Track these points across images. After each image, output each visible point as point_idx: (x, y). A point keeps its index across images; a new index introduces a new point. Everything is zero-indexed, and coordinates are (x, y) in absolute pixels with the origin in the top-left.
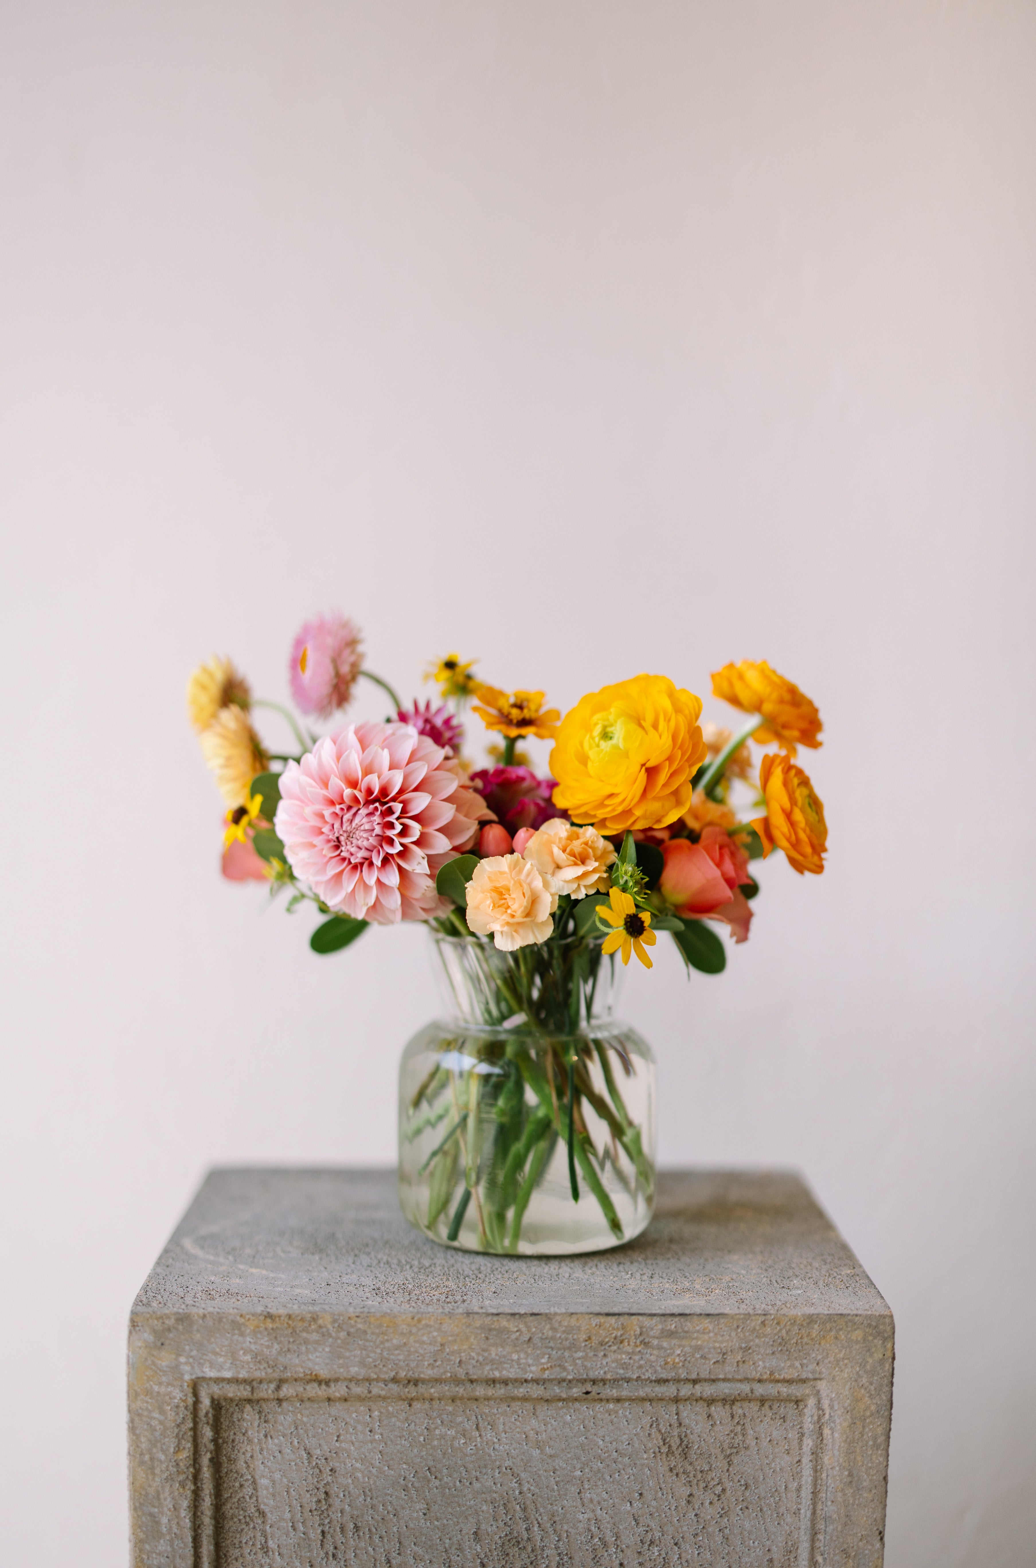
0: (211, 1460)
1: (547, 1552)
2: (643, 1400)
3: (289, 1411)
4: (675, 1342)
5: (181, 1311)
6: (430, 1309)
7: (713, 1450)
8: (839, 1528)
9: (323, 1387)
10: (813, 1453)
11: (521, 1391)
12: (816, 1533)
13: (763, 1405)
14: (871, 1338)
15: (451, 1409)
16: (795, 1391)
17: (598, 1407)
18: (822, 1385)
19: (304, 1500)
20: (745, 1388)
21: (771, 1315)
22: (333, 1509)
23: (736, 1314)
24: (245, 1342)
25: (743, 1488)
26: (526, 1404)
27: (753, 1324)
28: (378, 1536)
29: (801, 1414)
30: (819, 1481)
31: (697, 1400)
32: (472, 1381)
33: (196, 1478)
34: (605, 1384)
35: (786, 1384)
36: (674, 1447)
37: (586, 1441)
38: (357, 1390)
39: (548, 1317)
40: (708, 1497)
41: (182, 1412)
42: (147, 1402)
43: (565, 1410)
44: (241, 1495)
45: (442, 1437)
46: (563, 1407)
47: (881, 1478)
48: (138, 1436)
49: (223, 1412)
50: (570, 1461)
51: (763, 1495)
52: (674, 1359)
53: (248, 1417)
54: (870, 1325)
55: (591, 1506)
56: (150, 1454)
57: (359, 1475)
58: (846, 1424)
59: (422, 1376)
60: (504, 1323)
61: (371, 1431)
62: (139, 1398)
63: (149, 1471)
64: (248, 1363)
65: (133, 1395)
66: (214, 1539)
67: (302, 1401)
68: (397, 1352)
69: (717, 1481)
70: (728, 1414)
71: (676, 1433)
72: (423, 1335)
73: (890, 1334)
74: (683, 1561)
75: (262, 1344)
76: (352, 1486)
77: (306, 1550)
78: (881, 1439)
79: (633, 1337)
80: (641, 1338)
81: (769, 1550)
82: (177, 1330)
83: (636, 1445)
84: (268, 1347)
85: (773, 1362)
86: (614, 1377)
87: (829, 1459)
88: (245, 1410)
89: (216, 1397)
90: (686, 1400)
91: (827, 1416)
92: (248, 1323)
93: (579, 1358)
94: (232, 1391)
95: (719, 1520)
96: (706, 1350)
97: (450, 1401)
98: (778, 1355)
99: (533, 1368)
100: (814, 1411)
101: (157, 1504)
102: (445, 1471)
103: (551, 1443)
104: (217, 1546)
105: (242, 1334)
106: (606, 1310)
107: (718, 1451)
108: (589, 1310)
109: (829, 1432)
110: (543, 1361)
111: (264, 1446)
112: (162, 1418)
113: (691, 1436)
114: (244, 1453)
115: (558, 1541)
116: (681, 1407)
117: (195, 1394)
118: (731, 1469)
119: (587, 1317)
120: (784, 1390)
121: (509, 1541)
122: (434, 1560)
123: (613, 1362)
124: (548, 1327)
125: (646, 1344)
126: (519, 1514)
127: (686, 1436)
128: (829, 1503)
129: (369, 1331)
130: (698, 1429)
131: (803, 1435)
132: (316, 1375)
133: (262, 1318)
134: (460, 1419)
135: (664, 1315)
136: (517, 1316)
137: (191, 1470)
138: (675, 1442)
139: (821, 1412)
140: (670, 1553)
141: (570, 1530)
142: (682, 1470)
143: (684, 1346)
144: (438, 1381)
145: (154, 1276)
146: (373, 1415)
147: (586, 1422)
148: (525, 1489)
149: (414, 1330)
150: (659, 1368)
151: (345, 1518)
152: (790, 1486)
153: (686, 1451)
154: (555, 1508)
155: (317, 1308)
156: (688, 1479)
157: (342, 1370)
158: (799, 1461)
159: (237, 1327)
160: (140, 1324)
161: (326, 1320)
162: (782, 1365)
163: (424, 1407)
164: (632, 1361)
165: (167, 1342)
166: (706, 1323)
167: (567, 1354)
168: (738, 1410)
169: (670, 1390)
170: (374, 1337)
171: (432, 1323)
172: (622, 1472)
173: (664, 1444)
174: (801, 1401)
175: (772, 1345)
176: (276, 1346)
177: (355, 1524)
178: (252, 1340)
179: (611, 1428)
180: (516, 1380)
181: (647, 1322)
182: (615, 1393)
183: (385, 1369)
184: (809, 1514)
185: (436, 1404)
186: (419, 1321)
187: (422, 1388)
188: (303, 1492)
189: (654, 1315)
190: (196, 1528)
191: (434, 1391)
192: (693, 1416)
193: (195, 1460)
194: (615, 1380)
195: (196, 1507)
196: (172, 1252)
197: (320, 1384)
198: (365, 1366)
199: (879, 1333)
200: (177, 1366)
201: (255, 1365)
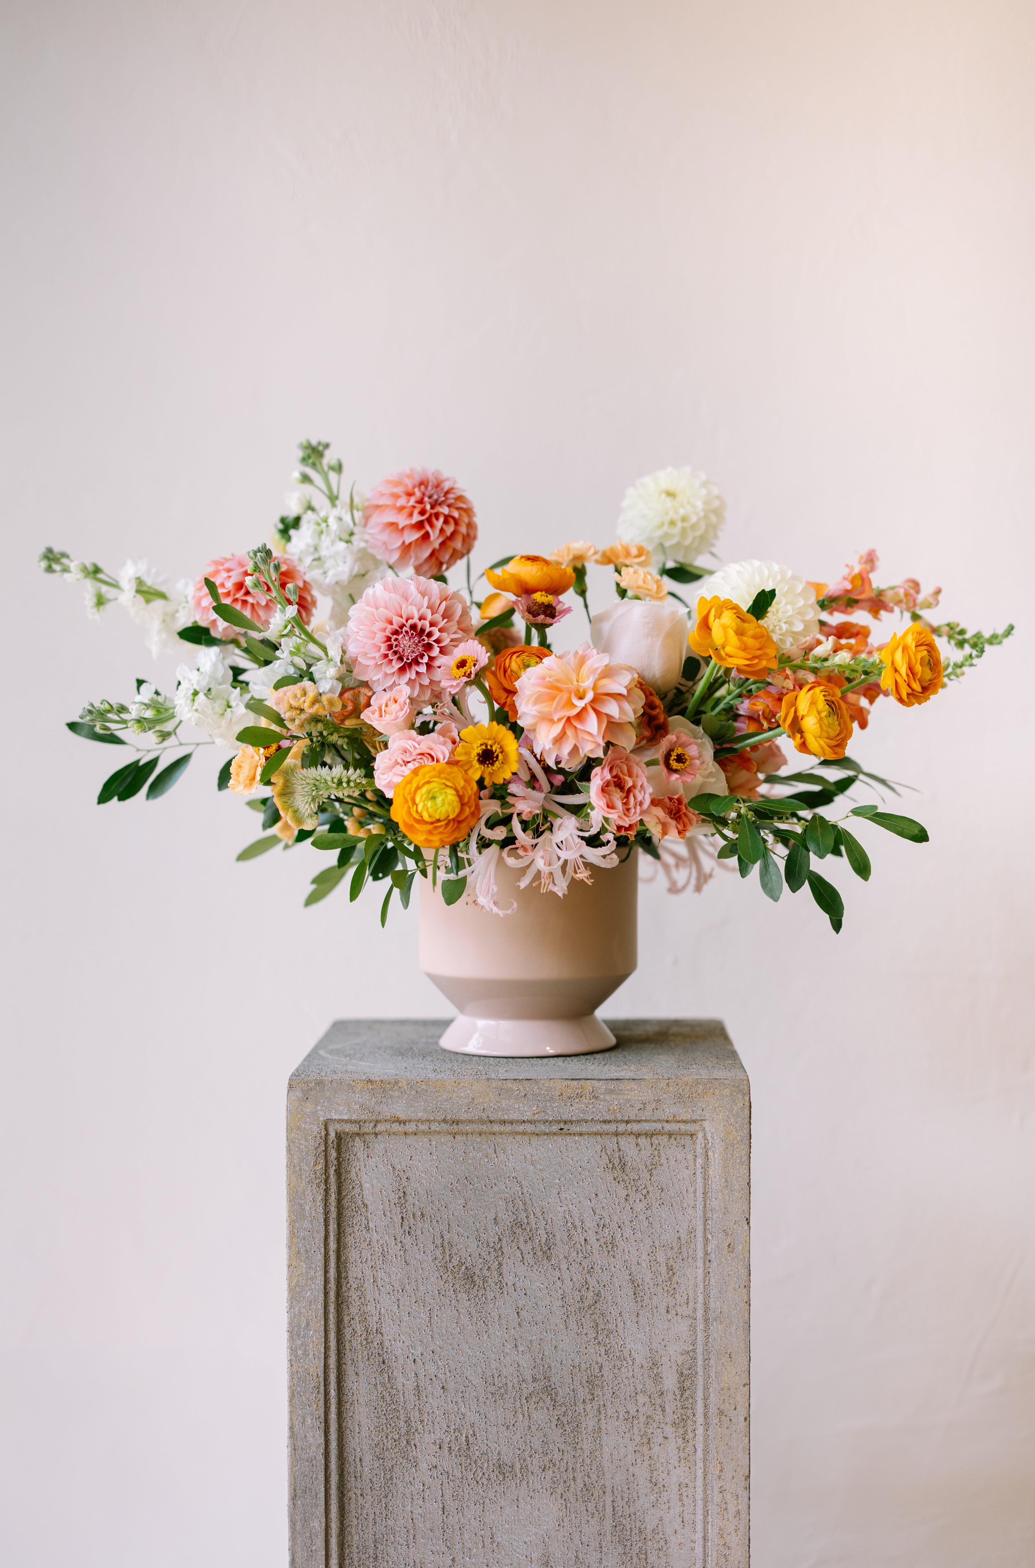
0: (335, 1171)
1: (539, 1232)
2: (596, 1134)
3: (382, 1141)
4: (614, 1096)
5: (318, 1079)
6: (465, 1077)
7: (640, 1166)
8: (721, 1216)
9: (402, 1125)
10: (702, 1168)
11: (521, 1128)
12: (707, 1220)
13: (670, 1137)
14: (735, 1094)
15: (479, 1140)
16: (690, 1128)
17: (568, 1138)
18: (706, 1124)
19: (391, 1197)
20: (659, 1126)
22: (408, 1203)
23: (651, 1079)
24: (355, 1097)
25: (660, 1191)
26: (524, 1137)
27: (662, 1085)
28: (435, 1221)
29: (694, 1143)
30: (707, 1186)
31: (629, 1134)
32: (491, 1122)
33: (326, 1181)
34: (572, 1124)
35: (684, 1124)
36: (616, 1165)
37: (561, 1160)
38: (423, 1127)
39: (536, 1081)
40: (639, 1196)
41: (318, 1140)
42: (298, 1134)
43: (548, 1141)
44: (353, 1194)
45: (474, 1158)
46: (547, 1139)
47: (746, 1184)
48: (292, 1155)
49: (343, 1141)
50: (552, 1173)
51: (673, 1195)
52: (614, 1108)
53: (357, 1145)
54: (734, 1086)
55: (566, 1202)
56: (299, 1166)
57: (424, 1182)
58: (722, 1149)
59: (461, 1118)
60: (510, 1085)
61: (430, 1154)
62: (293, 1132)
63: (298, 1177)
64: (357, 1110)
65: (289, 1130)
66: (337, 1221)
67: (390, 1135)
68: (446, 1103)
69: (643, 1186)
70: (649, 1143)
71: (617, 1156)
72: (461, 1093)
73: (747, 1091)
74: (624, 1238)
75: (365, 1099)
76: (420, 1189)
77: (392, 1229)
78: (745, 1158)
79: (588, 1094)
80: (593, 1094)
81: (678, 1231)
82: (316, 1090)
83: (593, 1163)
84: (369, 1100)
85: (674, 1109)
86: (577, 1119)
87: (713, 1172)
88: (356, 1140)
89: (338, 1131)
90: (622, 1134)
91: (710, 1144)
92: (357, 1085)
93: (556, 1107)
94: (347, 1128)
95: (645, 1211)
96: (633, 1102)
97: (478, 1135)
98: (678, 1105)
99: (528, 1114)
100: (702, 1140)
101: (303, 1198)
102: (476, 1179)
103: (541, 1162)
104: (339, 1225)
105: (354, 1092)
106: (572, 1078)
107: (644, 1167)
108: (562, 1077)
109: (712, 1154)
110: (534, 1108)
111: (367, 1163)
112: (307, 1144)
113: (627, 1157)
114: (355, 1167)
115: (546, 1224)
116: (620, 1139)
117: (326, 1129)
118: (652, 1179)
119: (560, 1081)
120: (683, 1127)
121: (516, 1224)
122: (470, 1236)
123: (576, 1109)
124: (536, 1087)
125: (596, 1098)
126: (522, 1207)
127: (623, 1157)
128: (714, 1200)
129: (429, 1090)
130: (630, 1153)
131: (696, 1156)
132: (397, 1118)
133: (366, 1082)
134: (484, 1147)
135: (606, 1080)
137: (324, 1176)
138: (616, 1161)
139: (706, 1141)
140: (616, 1232)
141: (553, 1218)
142: (621, 1179)
143: (619, 1099)
144: (471, 1121)
145: (302, 1065)
146: (432, 1144)
147: (562, 1148)
148: (525, 1191)
149: (456, 1090)
150: (605, 1113)
151: (415, 1209)
152: (689, 1189)
153: (623, 1166)
154: (544, 1203)
155: (398, 1077)
156: (625, 1185)
157: (413, 1115)
158: (695, 1173)
159: (351, 1088)
160: (294, 1087)
161: (403, 1084)
162: (681, 1111)
163: (462, 1139)
164: (588, 1109)
165: (310, 1097)
166: (633, 1084)
167: (548, 1104)
168: (655, 1140)
169: (612, 1128)
170: (432, 1094)
171: (466, 1085)
172: (584, 1180)
173: (610, 1162)
174: (694, 1134)
175: (674, 1099)
176: (374, 1099)
177: (422, 1213)
178: (359, 1096)
179: (577, 1152)
180: (518, 1121)
181: (596, 1084)
182: (578, 1129)
183: (438, 1114)
184: (701, 1208)
185: (470, 1136)
186: (459, 1084)
187: (461, 1127)
188: (390, 1192)
189: (601, 1080)
190: (326, 1213)
191: (469, 1128)
192: (627, 1145)
193: (326, 1170)
194: (578, 1121)
195: (326, 1200)
196: (313, 1055)
197: (400, 1124)
198: (427, 1112)
199: (740, 1091)
200: (316, 1112)
201: (361, 1111)
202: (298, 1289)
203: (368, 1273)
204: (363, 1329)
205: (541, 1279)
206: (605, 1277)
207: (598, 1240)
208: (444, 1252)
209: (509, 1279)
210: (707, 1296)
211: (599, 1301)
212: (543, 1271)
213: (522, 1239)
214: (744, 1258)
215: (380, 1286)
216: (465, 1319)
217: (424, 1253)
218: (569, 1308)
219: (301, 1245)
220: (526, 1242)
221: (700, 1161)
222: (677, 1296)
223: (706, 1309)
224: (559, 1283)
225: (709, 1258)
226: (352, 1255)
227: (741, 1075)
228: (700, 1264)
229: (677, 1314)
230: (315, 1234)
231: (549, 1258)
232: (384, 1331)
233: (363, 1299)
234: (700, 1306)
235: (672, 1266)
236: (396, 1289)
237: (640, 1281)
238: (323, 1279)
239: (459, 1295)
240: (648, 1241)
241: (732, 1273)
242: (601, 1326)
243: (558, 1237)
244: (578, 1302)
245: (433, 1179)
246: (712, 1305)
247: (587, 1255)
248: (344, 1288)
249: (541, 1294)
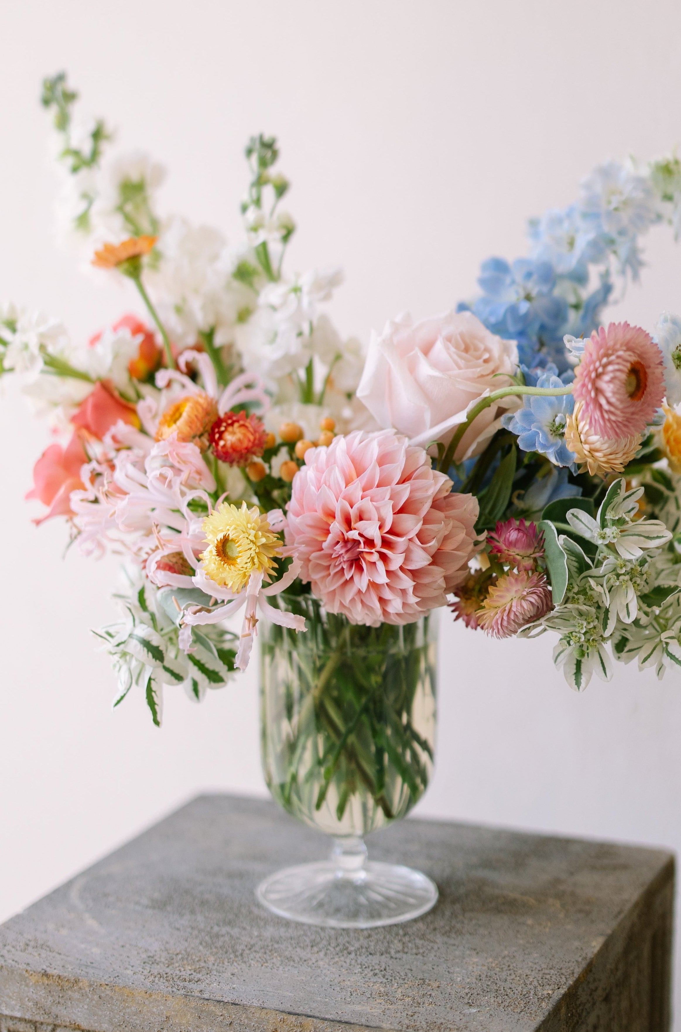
24: (29, 992)
39: (245, 1008)
60: (213, 1007)
64: (31, 1008)
68: (135, 1017)
72: (153, 1007)
75: (41, 995)
84: (44, 998)
92: (30, 977)
94: (21, 1028)
105: (27, 985)
106: (291, 1010)
108: (278, 1008)
119: (274, 1012)
124: (244, 1016)
129: (115, 998)
133: (40, 975)
135: (333, 1021)
136: (222, 1004)
149: (147, 1002)
155: (78, 974)
157: (96, 1025)
159: (24, 979)
161: (84, 983)
170: (118, 1003)
171: (159, 999)
176: (50, 998)
178: (34, 991)
181: (320, 1024)
186: (151, 996)
189: (325, 1019)
198: (112, 1024)
201: (36, 1011)
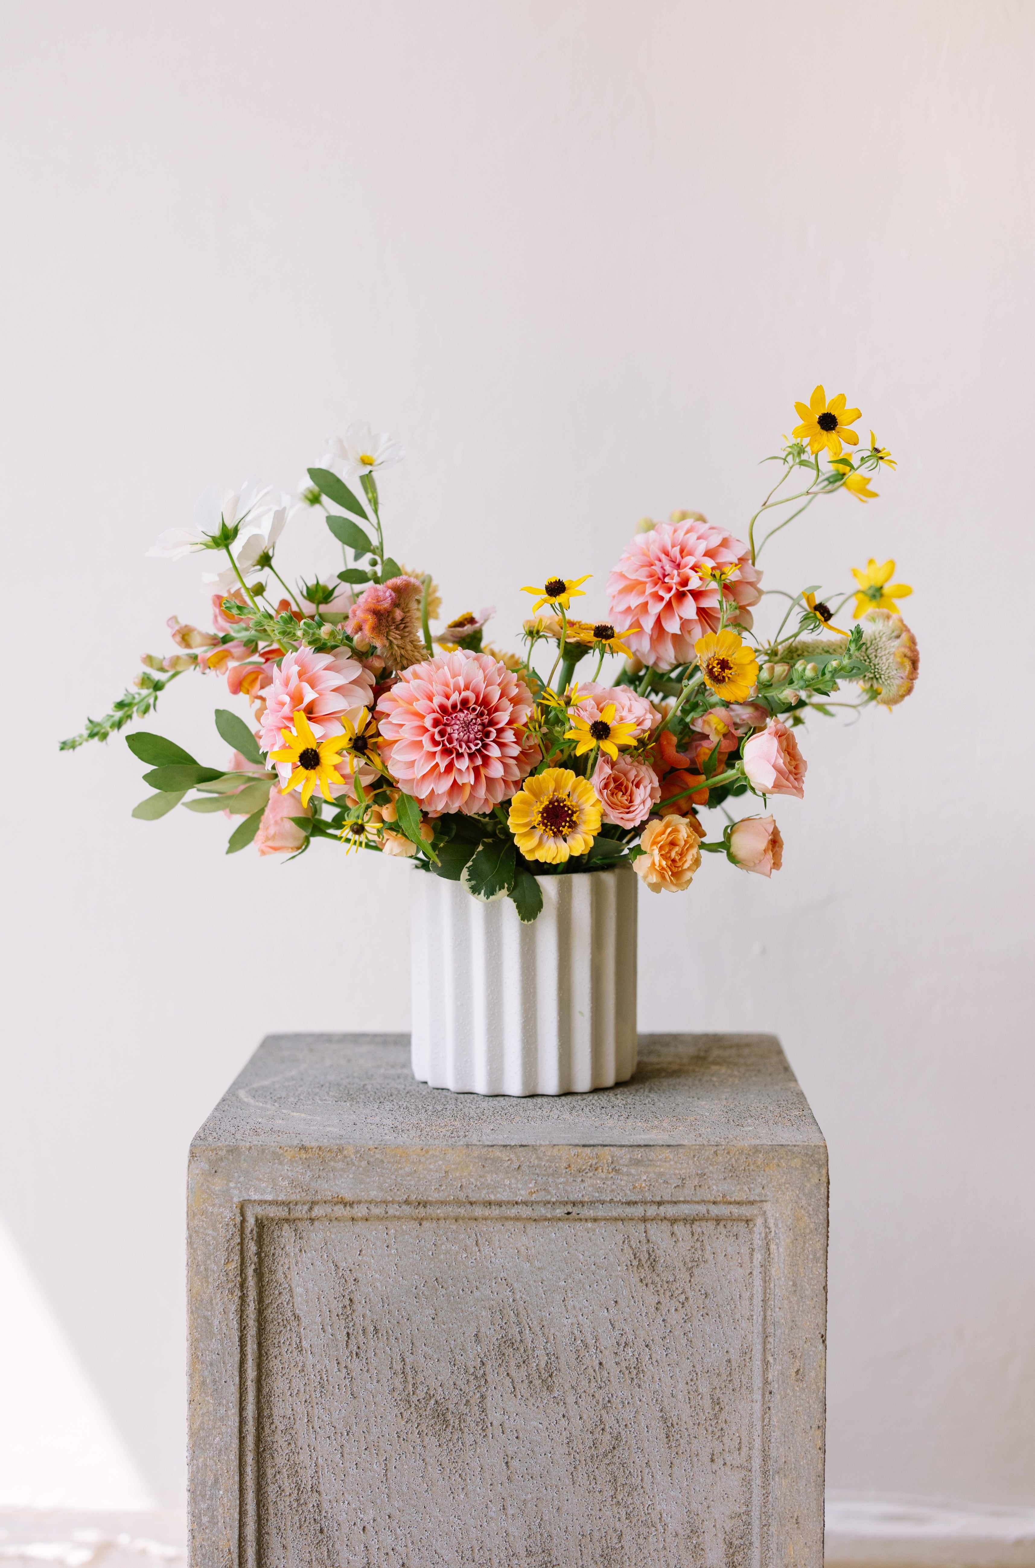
0: (255, 1270)
1: (537, 1352)
2: (616, 1219)
3: (320, 1229)
4: (641, 1169)
5: (231, 1144)
6: (437, 1142)
7: (676, 1264)
8: (787, 1332)
9: (348, 1208)
10: (762, 1266)
11: (513, 1212)
12: (767, 1337)
13: (718, 1224)
14: (808, 1165)
15: (454, 1227)
16: (746, 1211)
17: (578, 1225)
18: (767, 1207)
19: (333, 1307)
20: (702, 1209)
21: (722, 1145)
22: (356, 1314)
23: (692, 1145)
24: (283, 1170)
25: (704, 1297)
26: (517, 1223)
27: (707, 1153)
28: (394, 1338)
29: (751, 1232)
30: (768, 1291)
31: (661, 1220)
32: (471, 1203)
33: (242, 1286)
34: (583, 1206)
35: (737, 1206)
36: (643, 1261)
37: (568, 1255)
38: (377, 1211)
39: (534, 1148)
40: (674, 1304)
41: (232, 1229)
42: (203, 1221)
43: (550, 1229)
44: (280, 1301)
45: (448, 1252)
46: (548, 1226)
47: (822, 1288)
48: (195, 1250)
49: (265, 1229)
50: (555, 1273)
51: (721, 1303)
52: (641, 1184)
53: (286, 1234)
54: (806, 1154)
55: (574, 1312)
56: (205, 1265)
57: (379, 1284)
58: (789, 1240)
59: (430, 1198)
60: (498, 1154)
61: (387, 1247)
62: (196, 1217)
63: (204, 1280)
64: (286, 1188)
65: (191, 1214)
66: (257, 1339)
67: (331, 1221)
68: (409, 1178)
69: (680, 1290)
70: (689, 1232)
71: (645, 1249)
72: (430, 1164)
73: (824, 1162)
74: (654, 1360)
75: (297, 1172)
76: (372, 1294)
77: (334, 1349)
78: (820, 1253)
79: (606, 1165)
80: (613, 1166)
81: (727, 1352)
82: (228, 1159)
83: (611, 1259)
84: (302, 1174)
85: (724, 1187)
86: (591, 1199)
87: (776, 1271)
88: (283, 1228)
89: (259, 1217)
90: (652, 1220)
91: (773, 1233)
92: (286, 1154)
93: (561, 1183)
94: (273, 1212)
95: (683, 1324)
96: (668, 1176)
97: (454, 1221)
98: (729, 1181)
99: (523, 1192)
100: (762, 1229)
101: (210, 1309)
102: (450, 1281)
103: (539, 1257)
104: (260, 1345)
105: (281, 1163)
106: (584, 1143)
107: (681, 1265)
108: (569, 1143)
109: (775, 1247)
110: (531, 1185)
111: (299, 1259)
112: (215, 1234)
113: (658, 1251)
114: (282, 1265)
115: (547, 1342)
116: (649, 1226)
117: (242, 1214)
118: (692, 1280)
119: (567, 1148)
120: (736, 1210)
121: (505, 1342)
122: (441, 1359)
123: (589, 1186)
124: (534, 1156)
125: (617, 1171)
126: (513, 1318)
127: (653, 1251)
128: (777, 1309)
129: (386, 1160)
130: (663, 1245)
131: (753, 1250)
132: (342, 1198)
133: (297, 1149)
134: (462, 1236)
135: (631, 1146)
136: (508, 1148)
137: (239, 1278)
138: (644, 1257)
139: (767, 1230)
140: (642, 1353)
141: (556, 1333)
142: (650, 1281)
143: (649, 1173)
144: (443, 1203)
145: (212, 1118)
146: (389, 1233)
147: (569, 1239)
148: (518, 1297)
149: (423, 1159)
150: (628, 1192)
151: (366, 1322)
152: (743, 1295)
153: (653, 1264)
154: (543, 1314)
155: (342, 1142)
156: (656, 1289)
157: (363, 1194)
158: (751, 1273)
159: (277, 1157)
160: (197, 1155)
161: (350, 1151)
162: (733, 1189)
163: (431, 1226)
164: (605, 1186)
165: (220, 1170)
166: (667, 1153)
167: (550, 1180)
168: (696, 1227)
169: (639, 1211)
170: (390, 1165)
171: (438, 1153)
172: (600, 1282)
173: (635, 1258)
174: (751, 1220)
175: (724, 1172)
176: (309, 1173)
177: (375, 1327)
178: (289, 1169)
179: (590, 1244)
180: (508, 1202)
181: (617, 1152)
182: (592, 1213)
183: (399, 1193)
184: (760, 1320)
185: (442, 1222)
186: (427, 1152)
187: (430, 1210)
188: (331, 1299)
189: (624, 1146)
190: (242, 1329)
191: (440, 1212)
192: (659, 1234)
193: (242, 1271)
194: (592, 1202)
195: (242, 1311)
196: (229, 1101)
197: (345, 1206)
198: (382, 1190)
199: (815, 1161)
200: (228, 1190)
201: (292, 1190)
202: (202, 1434)
203: (300, 1409)
204: (293, 1486)
205: (539, 1416)
206: (627, 1414)
207: (617, 1363)
208: (406, 1381)
209: (495, 1417)
210: (766, 1441)
211: (619, 1446)
212: (541, 1406)
213: (513, 1363)
214: (818, 1388)
215: (316, 1427)
216: (434, 1472)
217: (378, 1382)
218: (577, 1456)
219: (206, 1373)
220: (519, 1366)
221: (758, 1257)
222: (726, 1439)
223: (765, 1458)
224: (564, 1422)
225: (769, 1388)
226: (278, 1385)
227: (816, 1141)
228: (757, 1396)
229: (725, 1464)
230: (227, 1358)
231: (550, 1389)
232: (321, 1488)
233: (293, 1445)
234: (757, 1454)
235: (718, 1399)
236: (339, 1431)
237: (675, 1419)
238: (237, 1419)
239: (426, 1439)
240: (687, 1366)
241: (801, 1408)
242: (621, 1480)
243: (562, 1360)
244: (590, 1448)
245: (391, 1281)
246: (773, 1453)
247: (603, 1384)
248: (267, 1431)
249: (538, 1438)
